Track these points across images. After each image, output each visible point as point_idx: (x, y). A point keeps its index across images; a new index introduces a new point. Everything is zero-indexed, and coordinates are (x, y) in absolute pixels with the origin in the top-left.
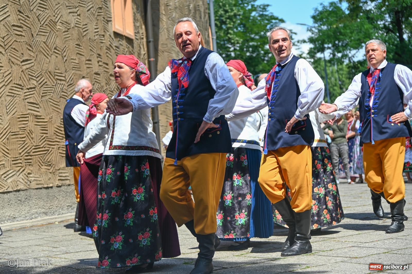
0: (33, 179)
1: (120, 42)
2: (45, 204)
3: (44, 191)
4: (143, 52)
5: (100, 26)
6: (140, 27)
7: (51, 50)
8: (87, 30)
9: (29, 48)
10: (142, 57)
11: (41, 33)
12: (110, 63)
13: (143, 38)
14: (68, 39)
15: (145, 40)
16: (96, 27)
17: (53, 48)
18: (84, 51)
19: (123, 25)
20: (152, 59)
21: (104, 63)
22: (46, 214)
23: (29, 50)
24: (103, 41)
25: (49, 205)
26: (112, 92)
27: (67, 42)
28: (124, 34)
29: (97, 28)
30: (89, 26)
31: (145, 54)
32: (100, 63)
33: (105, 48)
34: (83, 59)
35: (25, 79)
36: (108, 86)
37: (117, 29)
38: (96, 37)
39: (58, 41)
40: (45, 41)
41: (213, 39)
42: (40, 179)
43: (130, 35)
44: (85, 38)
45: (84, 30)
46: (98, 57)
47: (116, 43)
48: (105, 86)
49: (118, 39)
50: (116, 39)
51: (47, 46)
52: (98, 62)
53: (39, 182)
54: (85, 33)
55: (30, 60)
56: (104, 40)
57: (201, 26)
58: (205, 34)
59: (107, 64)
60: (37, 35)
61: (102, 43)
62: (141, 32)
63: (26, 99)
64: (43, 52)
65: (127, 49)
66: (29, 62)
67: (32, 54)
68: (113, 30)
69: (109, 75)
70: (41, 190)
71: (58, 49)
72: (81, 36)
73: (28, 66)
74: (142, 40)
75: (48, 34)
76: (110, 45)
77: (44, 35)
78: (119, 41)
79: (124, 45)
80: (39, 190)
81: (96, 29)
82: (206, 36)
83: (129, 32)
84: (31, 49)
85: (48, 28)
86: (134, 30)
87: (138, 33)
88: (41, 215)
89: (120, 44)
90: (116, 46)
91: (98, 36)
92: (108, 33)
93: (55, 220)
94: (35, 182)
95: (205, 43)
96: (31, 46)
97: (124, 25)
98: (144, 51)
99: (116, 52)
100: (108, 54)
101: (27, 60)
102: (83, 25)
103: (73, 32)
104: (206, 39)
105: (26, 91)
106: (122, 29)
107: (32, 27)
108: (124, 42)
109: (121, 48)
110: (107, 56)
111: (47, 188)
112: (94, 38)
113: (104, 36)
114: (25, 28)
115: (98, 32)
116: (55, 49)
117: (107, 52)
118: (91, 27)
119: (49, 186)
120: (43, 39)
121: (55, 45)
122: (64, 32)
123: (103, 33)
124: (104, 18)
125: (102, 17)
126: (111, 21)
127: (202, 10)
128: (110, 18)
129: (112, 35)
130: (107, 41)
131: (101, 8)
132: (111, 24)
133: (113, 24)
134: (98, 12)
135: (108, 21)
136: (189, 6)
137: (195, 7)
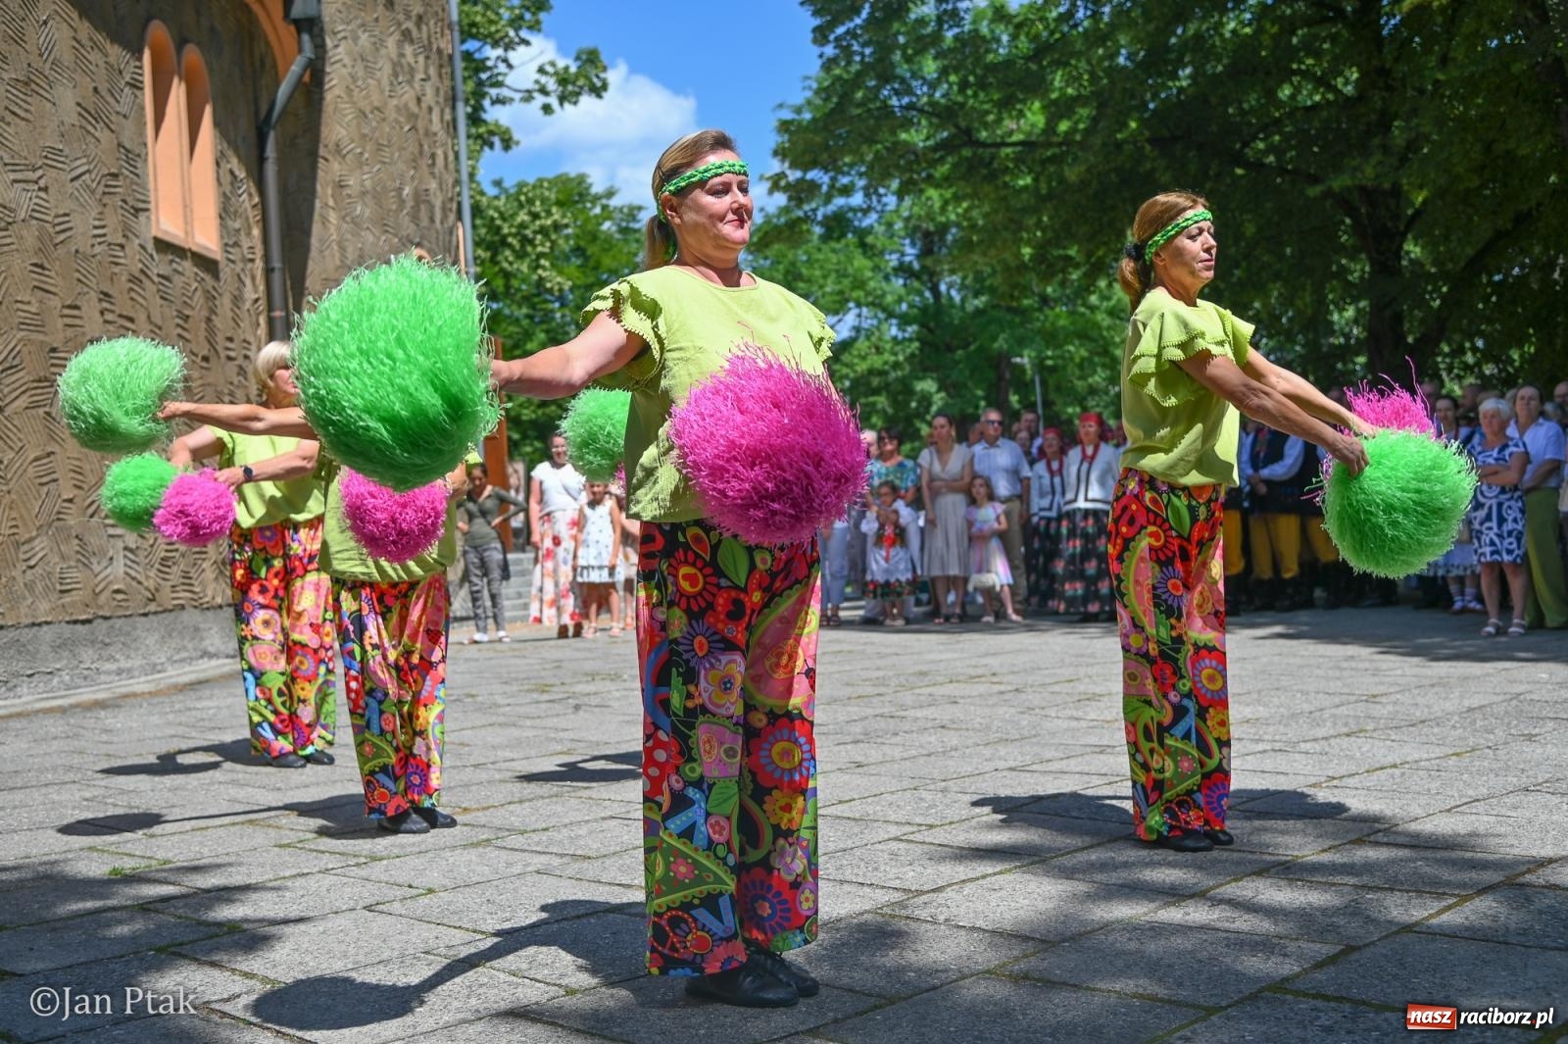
1: (174, 265)
4: (249, 294)
5: (112, 220)
6: (242, 233)
8: (70, 229)
10: (248, 305)
12: (141, 317)
13: (252, 261)
14: (7, 249)
15: (259, 264)
16: (97, 223)
18: (56, 281)
19: (186, 223)
20: (278, 314)
21: (120, 316)
24: (122, 261)
27: (4, 258)
28: (187, 246)
29: (103, 227)
30: (76, 221)
31: (257, 300)
32: (109, 317)
33: (124, 278)
34: (55, 302)
37: (166, 232)
38: (98, 249)
43: (207, 248)
44: (61, 250)
45: (58, 228)
46: (100, 300)
47: (160, 265)
49: (170, 257)
50: (162, 256)
52: (102, 313)
54: (62, 237)
56: (125, 257)
57: (434, 240)
59: (131, 320)
61: (117, 264)
62: (245, 243)
65: (195, 285)
68: (154, 232)
72: (48, 245)
74: (250, 265)
76: (142, 271)
78: (172, 261)
79: (187, 273)
81: (96, 227)
83: (206, 239)
86: (222, 237)
87: (236, 244)
89: (175, 271)
90: (159, 275)
91: (104, 247)
92: (137, 241)
97: (188, 221)
98: (256, 292)
99: (159, 291)
100: (133, 294)
102: (58, 216)
103: (24, 233)
106: (181, 235)
108: (187, 266)
109: (176, 278)
110: (132, 299)
112: (89, 251)
113: (122, 247)
115: (104, 235)
117: (132, 289)
118: (83, 223)
123: (121, 240)
124: (124, 201)
125: (118, 198)
126: (147, 210)
127: (438, 203)
128: (144, 202)
129: (150, 247)
130: (132, 259)
131: (115, 176)
132: (148, 218)
133: (153, 217)
134: (107, 186)
135: (138, 210)
136: (400, 190)
137: (416, 195)
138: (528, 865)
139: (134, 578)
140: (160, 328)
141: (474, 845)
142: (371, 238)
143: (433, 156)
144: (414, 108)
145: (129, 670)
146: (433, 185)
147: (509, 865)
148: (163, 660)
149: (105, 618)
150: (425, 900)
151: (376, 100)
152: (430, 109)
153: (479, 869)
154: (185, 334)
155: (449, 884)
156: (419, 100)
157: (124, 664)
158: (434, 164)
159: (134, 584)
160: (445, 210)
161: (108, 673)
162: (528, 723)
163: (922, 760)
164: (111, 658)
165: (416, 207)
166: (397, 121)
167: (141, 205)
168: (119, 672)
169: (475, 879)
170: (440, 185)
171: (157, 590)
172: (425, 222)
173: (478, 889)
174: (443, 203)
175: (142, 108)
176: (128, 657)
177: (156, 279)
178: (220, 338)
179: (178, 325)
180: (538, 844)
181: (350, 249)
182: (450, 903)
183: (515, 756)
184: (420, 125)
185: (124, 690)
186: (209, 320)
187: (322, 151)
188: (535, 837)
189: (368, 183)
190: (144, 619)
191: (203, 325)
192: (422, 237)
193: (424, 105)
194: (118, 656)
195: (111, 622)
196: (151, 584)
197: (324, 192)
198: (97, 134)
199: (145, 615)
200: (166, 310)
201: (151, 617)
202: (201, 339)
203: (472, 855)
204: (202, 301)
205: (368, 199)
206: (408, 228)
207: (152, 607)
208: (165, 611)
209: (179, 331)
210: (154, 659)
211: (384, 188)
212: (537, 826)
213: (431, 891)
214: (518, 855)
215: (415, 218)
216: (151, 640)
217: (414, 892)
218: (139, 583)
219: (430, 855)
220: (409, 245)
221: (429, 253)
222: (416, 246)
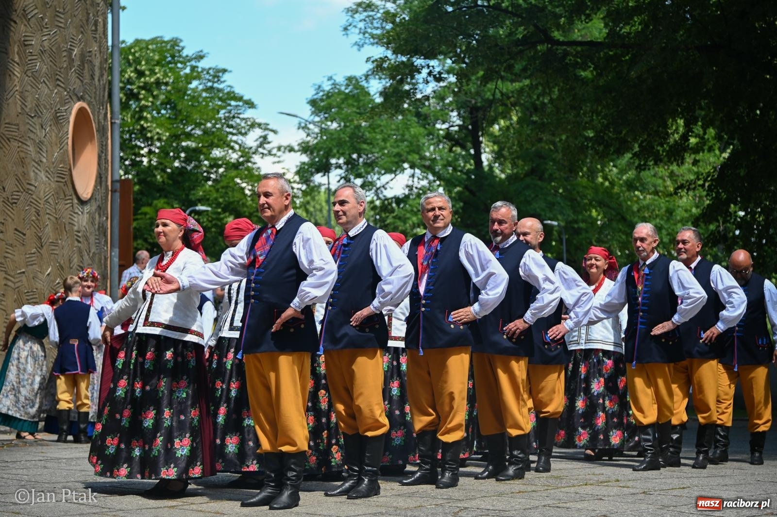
41: (113, 123)
57: (93, 95)
58: (99, 113)
82: (102, 117)
95: (98, 130)
104: (99, 122)
127: (97, 62)
136: (70, 51)
137: (82, 56)
142: (47, 90)
143: (95, 22)
146: (94, 47)
158: (95, 29)
160: (101, 68)
165: (82, 66)
170: (100, 47)
172: (87, 80)
174: (101, 63)
181: (29, 99)
187: (13, 16)
189: (46, 44)
192: (85, 91)
197: (13, 50)
205: (46, 57)
206: (75, 83)
211: (59, 48)
215: (80, 75)
220: (74, 98)
221: (89, 105)
222: (79, 100)
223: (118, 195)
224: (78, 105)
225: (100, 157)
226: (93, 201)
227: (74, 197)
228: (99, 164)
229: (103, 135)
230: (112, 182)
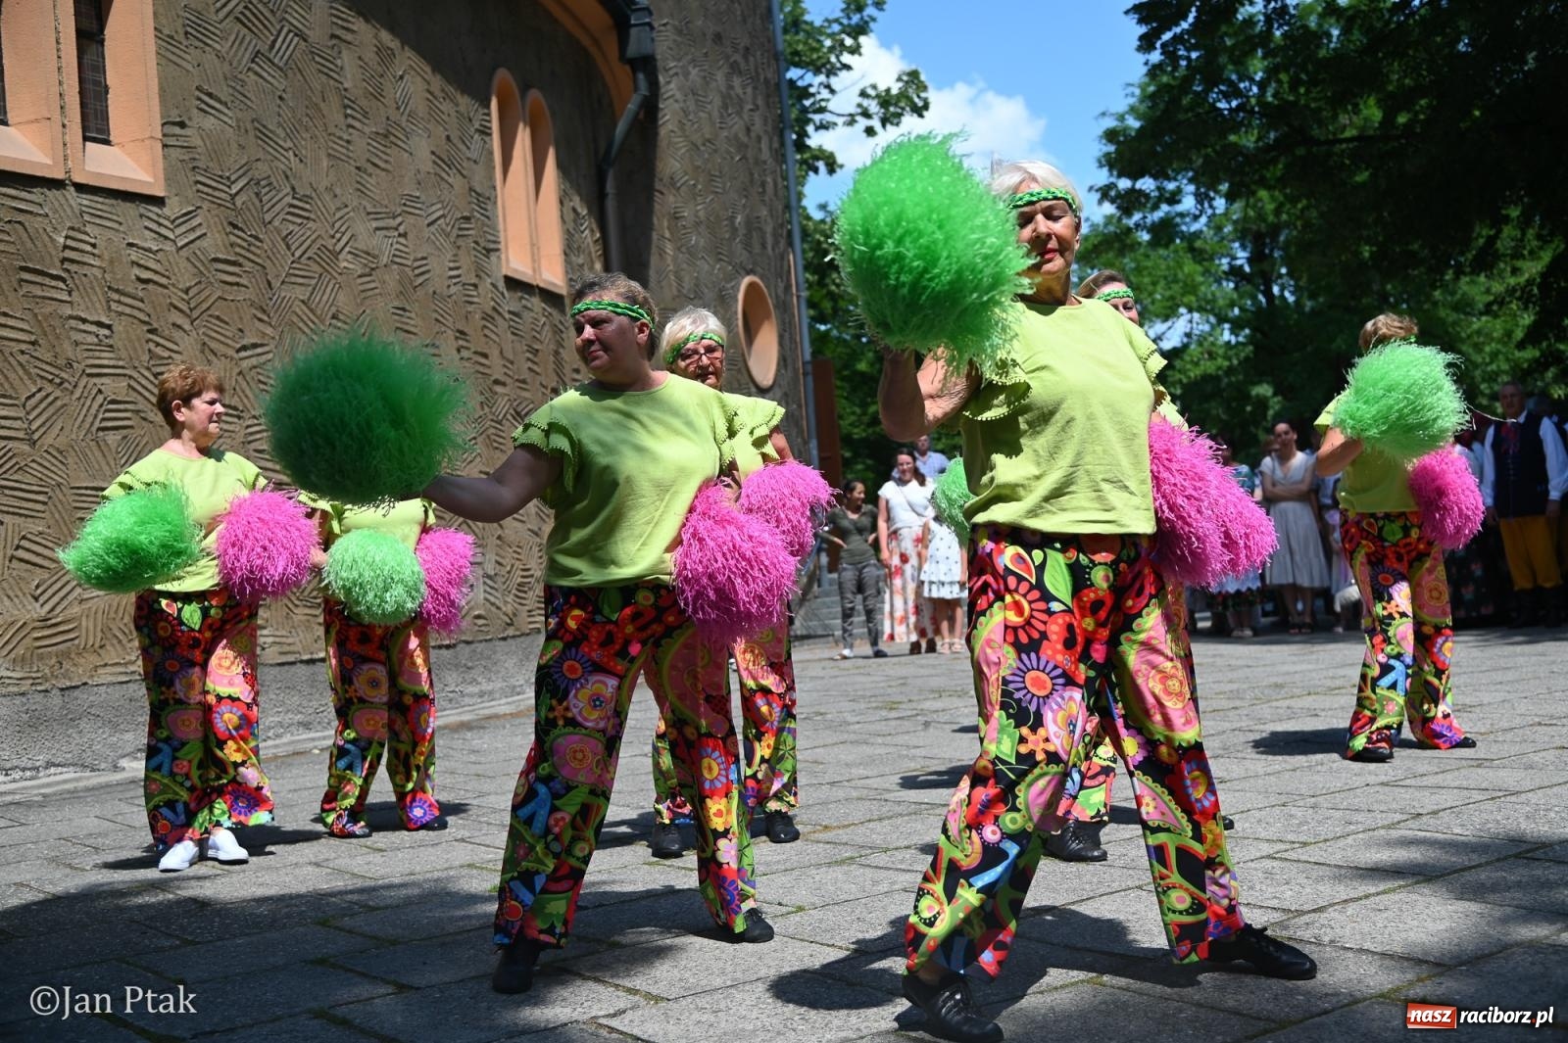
0: (270, 640)
1: (524, 302)
2: (305, 703)
3: (301, 669)
5: (466, 261)
6: (586, 267)
7: (322, 321)
8: (428, 271)
9: (260, 315)
11: (293, 279)
12: (494, 353)
14: (370, 293)
16: (452, 265)
17: (330, 314)
18: (414, 322)
19: (534, 261)
21: (475, 353)
22: (306, 726)
23: (260, 320)
24: (475, 300)
25: (315, 704)
26: (500, 423)
27: (368, 302)
28: (535, 282)
29: (457, 268)
30: (433, 264)
32: (465, 354)
33: (478, 316)
34: (414, 342)
35: (248, 392)
36: (487, 409)
37: (516, 271)
38: (453, 289)
39: (342, 298)
40: (305, 298)
41: (798, 297)
42: (290, 640)
43: (555, 285)
44: (420, 292)
45: (417, 272)
46: (457, 338)
47: (511, 302)
48: (478, 407)
49: (520, 294)
50: (512, 294)
51: (311, 310)
52: (459, 351)
53: (286, 649)
54: (420, 280)
55: (262, 345)
56: (478, 296)
57: (765, 266)
58: (776, 286)
59: (485, 356)
60: (283, 282)
61: (471, 303)
63: (250, 442)
64: (301, 325)
65: (543, 320)
66: (259, 350)
67: (269, 331)
68: (504, 271)
69: (489, 382)
70: (293, 669)
71: (341, 317)
72: (407, 288)
73: (254, 361)
75: (314, 282)
76: (494, 309)
77: (301, 284)
78: (522, 298)
79: (536, 309)
80: (286, 668)
81: (451, 269)
83: (553, 275)
84: (266, 318)
85: (315, 268)
86: (567, 272)
88: (292, 728)
89: (525, 307)
90: (510, 312)
91: (459, 287)
92: (489, 281)
93: (311, 745)
94: (276, 648)
95: (775, 307)
96: (264, 311)
97: (535, 259)
99: (510, 327)
100: (486, 332)
101: (255, 346)
102: (416, 260)
103: (387, 277)
104: (777, 296)
105: (250, 422)
106: (530, 272)
107: (268, 264)
108: (536, 302)
109: (526, 314)
110: (486, 336)
111: (311, 662)
112: (446, 292)
113: (475, 286)
114: (248, 266)
115: (459, 276)
116: (334, 317)
117: (485, 327)
118: (439, 267)
119: (315, 656)
120: (302, 293)
121: (334, 309)
122: (360, 276)
123: (474, 280)
124: (476, 243)
125: (471, 240)
126: (498, 250)
127: (769, 229)
128: (495, 242)
129: (501, 285)
130: (484, 298)
131: (467, 219)
132: (499, 257)
133: (503, 256)
134: (460, 229)
135: (489, 251)
136: (732, 219)
137: (748, 223)
138: (893, 883)
139: (493, 604)
140: (512, 363)
141: (842, 862)
142: (706, 267)
143: (763, 184)
144: (745, 139)
145: (491, 693)
146: (764, 212)
147: (875, 883)
148: (522, 682)
149: (468, 643)
150: (796, 918)
151: (707, 132)
152: (759, 139)
153: (846, 887)
154: (535, 368)
155: (818, 902)
156: (748, 130)
157: (486, 687)
158: (764, 191)
159: (493, 609)
160: (775, 235)
161: (471, 695)
162: (880, 740)
163: (1287, 775)
164: (474, 681)
165: (748, 235)
166: (728, 152)
167: (492, 246)
168: (482, 694)
169: (845, 897)
170: (771, 211)
171: (515, 615)
172: (757, 249)
173: (847, 907)
174: (774, 230)
175: (491, 153)
176: (489, 680)
177: (507, 316)
178: (567, 370)
179: (529, 359)
180: (902, 861)
181: (687, 279)
182: (821, 921)
183: (870, 774)
184: (750, 154)
185: (487, 712)
186: (557, 353)
187: (658, 186)
188: (899, 855)
189: (701, 214)
190: (502, 643)
191: (552, 358)
192: (755, 263)
193: (753, 135)
194: (479, 679)
195: (473, 646)
196: (509, 609)
197: (661, 224)
198: (450, 180)
199: (504, 639)
200: (518, 345)
201: (509, 641)
202: (550, 371)
203: (838, 872)
204: (550, 335)
205: (702, 229)
206: (741, 255)
207: (511, 632)
208: (522, 635)
209: (530, 364)
210: (513, 681)
211: (717, 217)
212: (898, 844)
213: (800, 909)
214: (883, 874)
215: (747, 245)
216: (510, 663)
217: (784, 910)
218: (498, 608)
219: (797, 872)
220: (743, 272)
221: (761, 279)
222: (748, 273)
223: (810, 379)
224: (747, 280)
225: (781, 338)
226: (776, 389)
227: (751, 385)
228: (781, 344)
229: (785, 311)
230: (804, 363)
